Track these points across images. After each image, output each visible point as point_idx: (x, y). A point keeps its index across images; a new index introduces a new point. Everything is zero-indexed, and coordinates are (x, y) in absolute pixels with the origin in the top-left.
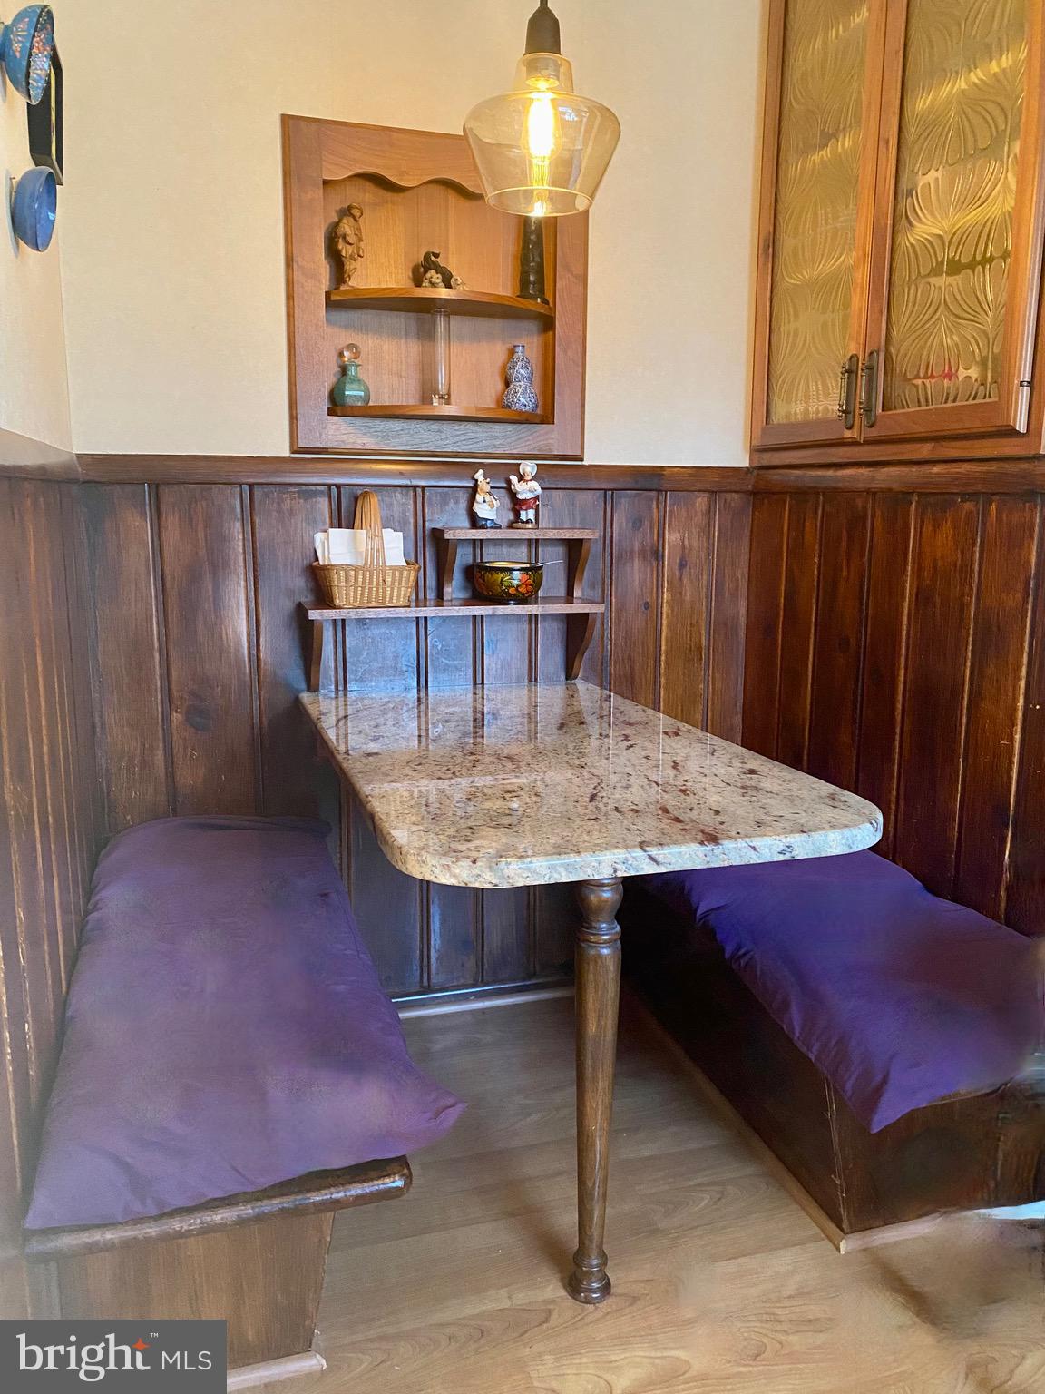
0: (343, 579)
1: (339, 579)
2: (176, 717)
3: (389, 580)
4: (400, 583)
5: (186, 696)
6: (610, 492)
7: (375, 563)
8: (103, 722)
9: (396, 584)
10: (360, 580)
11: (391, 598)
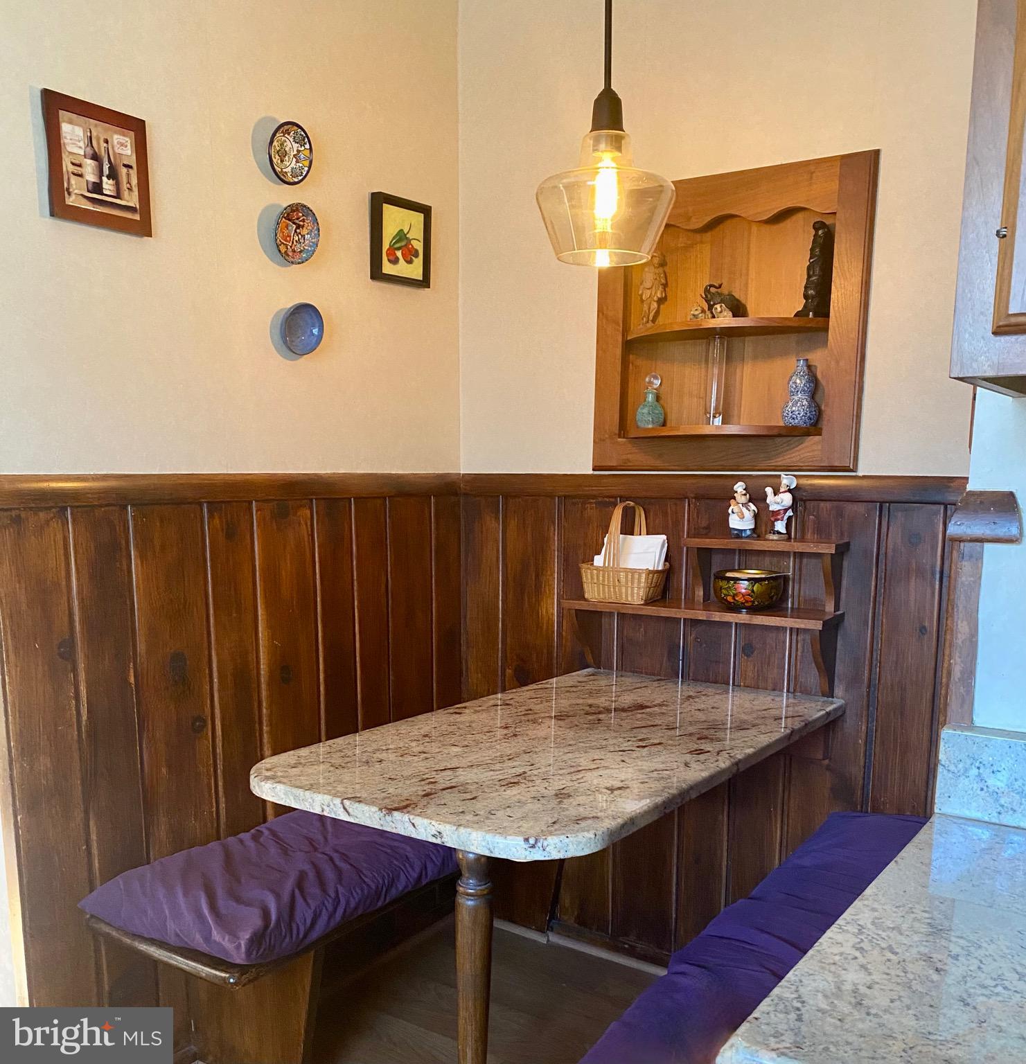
0: (589, 577)
1: (586, 576)
2: (509, 672)
3: (623, 580)
4: (632, 584)
5: (515, 657)
6: (888, 504)
7: (611, 565)
8: (467, 668)
9: (630, 584)
10: (601, 578)
11: (627, 596)
